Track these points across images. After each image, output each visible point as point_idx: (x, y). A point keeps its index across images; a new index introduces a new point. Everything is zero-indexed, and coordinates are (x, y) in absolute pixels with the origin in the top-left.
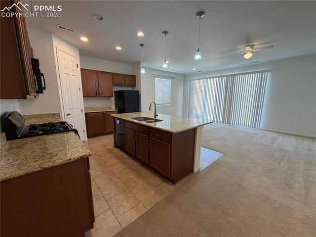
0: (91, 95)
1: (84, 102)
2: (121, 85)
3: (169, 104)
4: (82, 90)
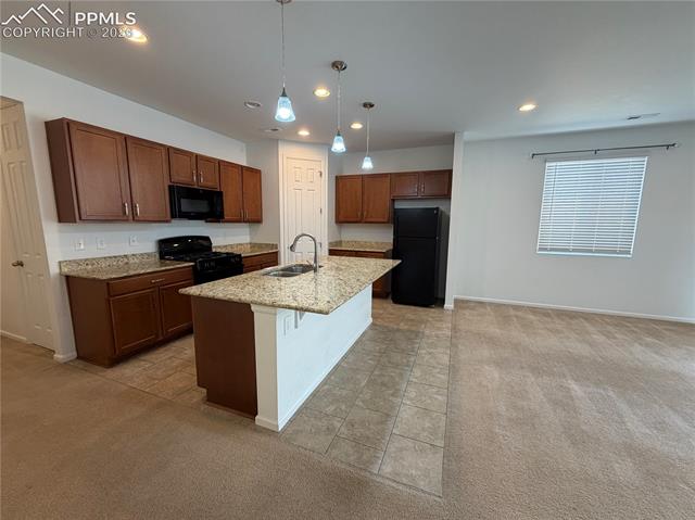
0: (350, 219)
2: (413, 197)
3: (628, 253)
4: (325, 211)
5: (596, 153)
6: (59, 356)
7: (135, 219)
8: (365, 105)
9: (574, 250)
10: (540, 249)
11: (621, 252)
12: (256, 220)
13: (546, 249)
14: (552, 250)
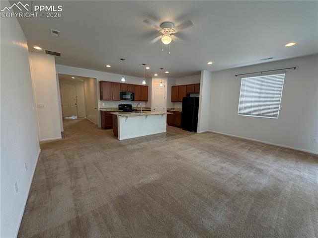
3: (277, 117)
4: (166, 98)
6: (99, 127)
7: (113, 100)
9: (253, 115)
10: (239, 114)
11: (273, 116)
12: (146, 101)
13: (241, 114)
14: (244, 114)
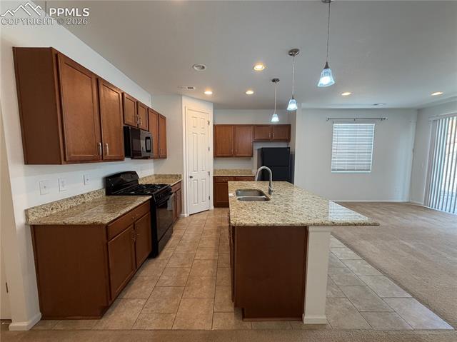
0: (225, 155)
1: (214, 163)
2: (267, 140)
3: (369, 170)
4: (212, 149)
5: (355, 120)
8: (274, 81)
9: (347, 170)
10: (333, 170)
11: (366, 170)
12: (162, 156)
13: (335, 170)
14: (338, 170)
